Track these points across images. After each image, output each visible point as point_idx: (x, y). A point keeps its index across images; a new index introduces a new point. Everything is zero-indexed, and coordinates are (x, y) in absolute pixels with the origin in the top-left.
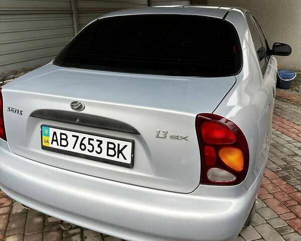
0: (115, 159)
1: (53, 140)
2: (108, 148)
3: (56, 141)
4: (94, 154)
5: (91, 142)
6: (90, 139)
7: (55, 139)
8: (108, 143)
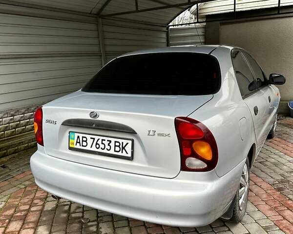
0: (120, 154)
1: (77, 142)
2: (115, 146)
3: (79, 142)
4: (105, 151)
5: (103, 142)
6: (102, 140)
7: (78, 141)
8: (115, 142)
